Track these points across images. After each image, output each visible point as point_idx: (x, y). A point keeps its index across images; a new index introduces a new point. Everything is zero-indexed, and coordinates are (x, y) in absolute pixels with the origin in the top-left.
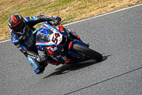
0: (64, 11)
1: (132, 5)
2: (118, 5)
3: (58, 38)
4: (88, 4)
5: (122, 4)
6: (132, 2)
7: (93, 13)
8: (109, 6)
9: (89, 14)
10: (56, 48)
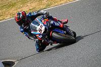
0: (45, 1)
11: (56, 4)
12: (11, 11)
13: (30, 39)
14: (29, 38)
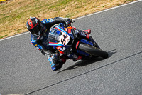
0: (63, 10)
1: (120, 5)
2: (108, 4)
3: (66, 39)
4: (83, 4)
5: (112, 4)
6: (120, 2)
7: (87, 12)
8: (101, 5)
9: (84, 13)
10: (64, 48)
11: (80, 14)
12: (16, 25)
13: (44, 53)
14: (42, 52)
